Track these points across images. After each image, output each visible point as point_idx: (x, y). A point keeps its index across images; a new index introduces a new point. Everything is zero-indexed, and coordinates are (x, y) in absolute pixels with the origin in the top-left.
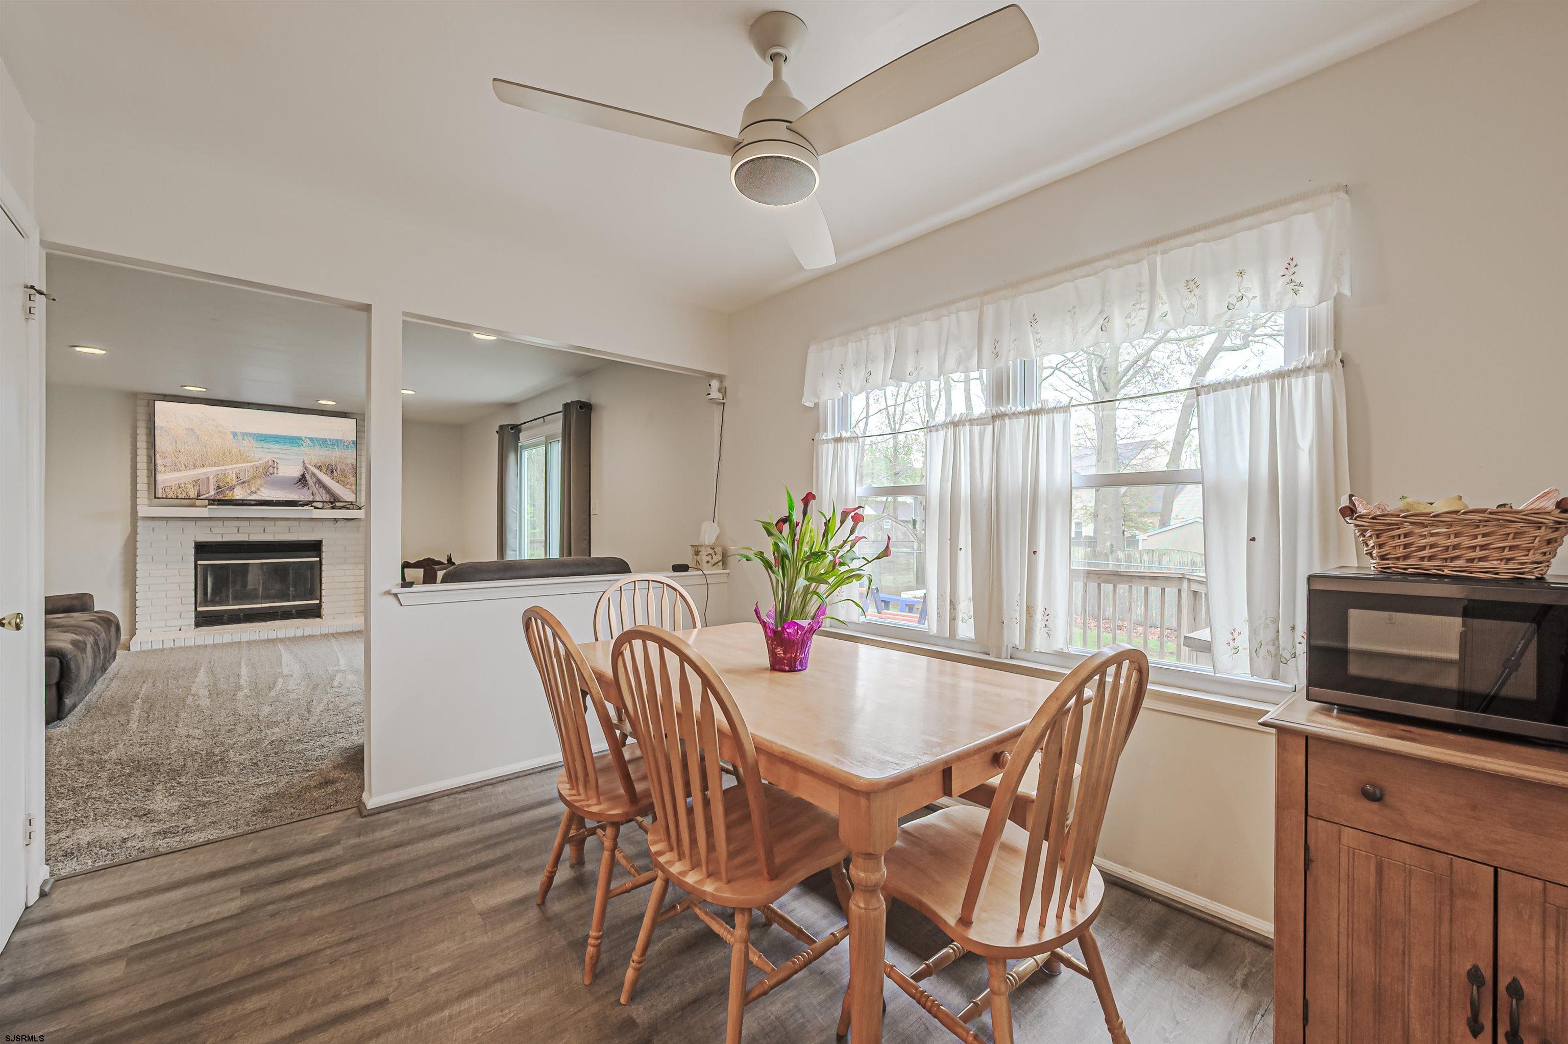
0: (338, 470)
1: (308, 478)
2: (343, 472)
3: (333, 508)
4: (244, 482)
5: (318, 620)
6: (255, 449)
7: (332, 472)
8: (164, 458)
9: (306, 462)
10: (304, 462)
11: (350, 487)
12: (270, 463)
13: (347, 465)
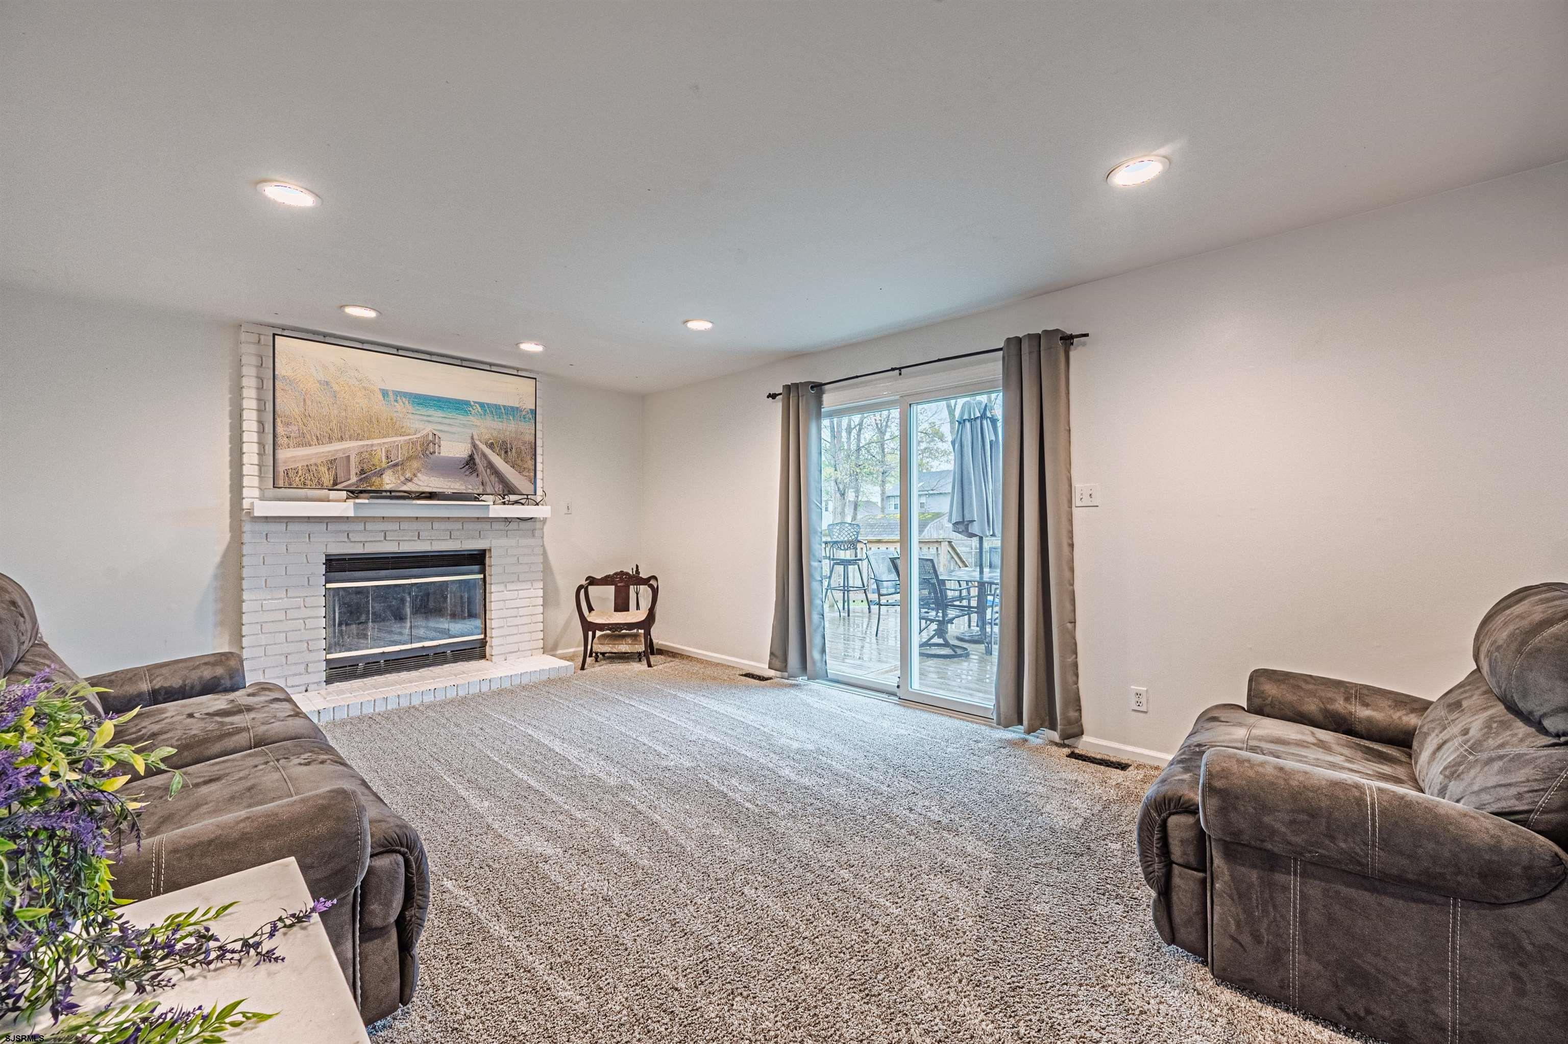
0: (514, 450)
1: (477, 460)
2: (519, 453)
3: (504, 503)
4: (396, 465)
5: (483, 661)
6: (410, 416)
7: (506, 452)
8: (288, 424)
9: (476, 437)
10: (472, 438)
11: (527, 474)
12: (431, 438)
13: (524, 443)
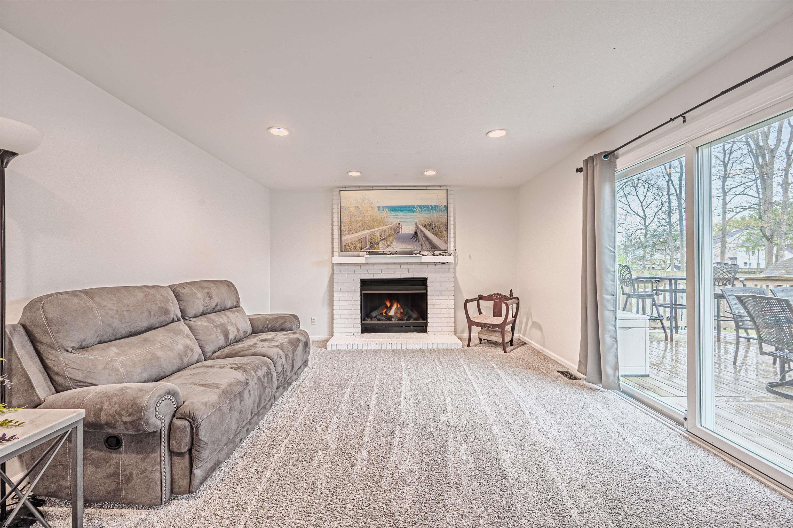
0: (436, 228)
1: (419, 234)
2: (439, 229)
3: (433, 255)
4: (384, 239)
5: (425, 334)
6: (389, 216)
7: (432, 229)
8: (345, 226)
9: (418, 223)
10: (416, 223)
11: (443, 239)
12: (398, 225)
13: (441, 223)
